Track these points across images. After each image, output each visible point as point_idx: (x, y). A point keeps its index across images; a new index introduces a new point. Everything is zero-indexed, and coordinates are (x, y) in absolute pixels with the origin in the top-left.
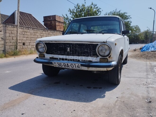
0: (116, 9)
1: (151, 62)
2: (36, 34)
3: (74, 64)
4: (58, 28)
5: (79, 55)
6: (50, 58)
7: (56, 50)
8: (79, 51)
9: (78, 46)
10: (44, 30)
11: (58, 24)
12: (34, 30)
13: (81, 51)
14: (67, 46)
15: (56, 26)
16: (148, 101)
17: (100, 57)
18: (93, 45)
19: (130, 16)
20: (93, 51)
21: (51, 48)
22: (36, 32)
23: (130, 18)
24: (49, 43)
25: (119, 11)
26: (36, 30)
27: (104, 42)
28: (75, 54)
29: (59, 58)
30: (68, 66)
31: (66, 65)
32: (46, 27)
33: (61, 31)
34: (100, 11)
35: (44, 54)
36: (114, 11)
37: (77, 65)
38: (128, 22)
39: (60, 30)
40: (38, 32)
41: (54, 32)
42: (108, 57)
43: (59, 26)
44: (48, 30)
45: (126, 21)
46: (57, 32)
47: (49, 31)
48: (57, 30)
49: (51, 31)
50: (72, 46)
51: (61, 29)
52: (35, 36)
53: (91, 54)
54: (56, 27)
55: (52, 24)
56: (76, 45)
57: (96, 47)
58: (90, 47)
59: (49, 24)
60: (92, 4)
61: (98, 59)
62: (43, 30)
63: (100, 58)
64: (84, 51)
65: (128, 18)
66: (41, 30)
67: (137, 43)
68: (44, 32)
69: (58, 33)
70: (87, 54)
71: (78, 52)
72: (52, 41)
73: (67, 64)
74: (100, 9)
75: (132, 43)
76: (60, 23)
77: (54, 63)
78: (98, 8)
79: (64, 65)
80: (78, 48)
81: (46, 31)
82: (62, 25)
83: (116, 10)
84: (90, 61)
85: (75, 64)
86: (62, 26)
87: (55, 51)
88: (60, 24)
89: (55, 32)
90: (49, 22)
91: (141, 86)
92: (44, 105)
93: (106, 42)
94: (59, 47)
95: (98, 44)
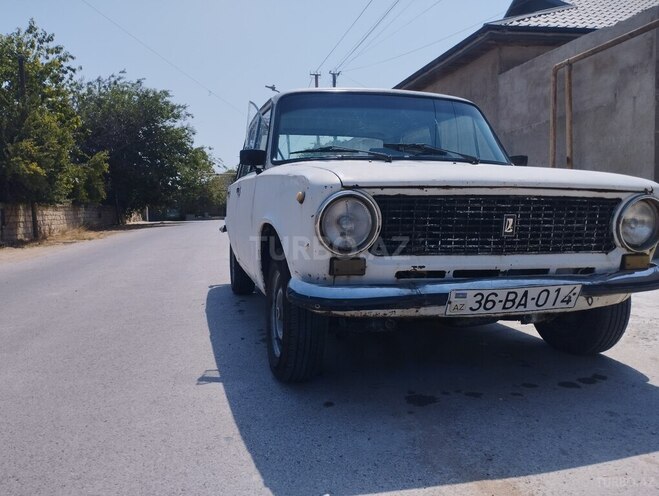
0: (123, 72)
3: (553, 289)
5: (545, 250)
7: (437, 229)
8: (549, 229)
9: (547, 209)
13: (556, 228)
14: (499, 209)
17: (620, 251)
18: (604, 204)
19: (185, 108)
20: (601, 228)
21: (410, 222)
23: (188, 115)
24: (399, 196)
25: (135, 82)
27: (645, 192)
28: (531, 243)
29: (451, 273)
30: (523, 301)
31: (514, 300)
34: (73, 67)
35: (361, 256)
36: (113, 80)
38: (183, 130)
42: (647, 250)
45: (172, 124)
50: (523, 209)
53: (592, 242)
56: (542, 203)
57: (614, 209)
58: (591, 209)
60: (31, 29)
61: (615, 258)
63: (624, 256)
64: (568, 229)
65: (177, 117)
67: (203, 216)
70: (576, 242)
71: (544, 235)
72: (421, 187)
73: (525, 294)
74: (70, 59)
75: (189, 216)
78: (61, 54)
79: (507, 301)
80: (545, 216)
83: (121, 75)
85: (559, 290)
87: (431, 235)
93: (652, 192)
94: (459, 215)
95: (619, 200)
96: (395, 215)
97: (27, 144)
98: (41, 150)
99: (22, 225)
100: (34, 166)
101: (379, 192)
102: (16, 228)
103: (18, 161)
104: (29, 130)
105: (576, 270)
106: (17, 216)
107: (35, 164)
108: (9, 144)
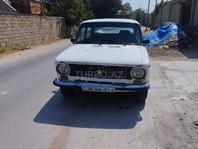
1: (158, 62)
2: (4, 21)
3: (107, 88)
4: (33, 11)
6: (75, 80)
10: (15, 15)
11: (33, 5)
12: (2, 16)
14: (97, 68)
15: (30, 7)
16: (180, 119)
17: (134, 79)
18: (127, 68)
20: (127, 74)
22: (4, 18)
24: (75, 64)
26: (4, 16)
27: (140, 66)
29: (87, 81)
30: (100, 90)
31: (98, 89)
32: (15, 10)
33: (38, 15)
35: (67, 76)
37: (110, 89)
39: (36, 13)
40: (7, 18)
41: (29, 17)
42: (142, 80)
43: (34, 8)
44: (20, 15)
46: (33, 17)
47: (22, 16)
48: (32, 13)
49: (25, 16)
50: (103, 69)
51: (37, 11)
52: (4, 26)
53: (125, 77)
54: (30, 10)
55: (24, 4)
56: (109, 67)
57: (131, 70)
58: (123, 69)
59: (19, 4)
61: (132, 81)
62: (13, 16)
63: (134, 81)
66: (11, 16)
68: (15, 19)
69: (35, 17)
72: (78, 63)
73: (100, 89)
76: (35, 3)
77: (84, 87)
79: (96, 90)
80: (110, 70)
81: (18, 16)
82: (38, 5)
84: (124, 84)
85: (109, 89)
86: (38, 7)
88: (36, 5)
89: (31, 17)
90: (20, 2)
91: (165, 99)
92: (93, 138)
93: (142, 66)
94: (88, 69)
95: (133, 67)
96: (74, 68)
97: (72, 10)
98: (75, 11)
99: (72, 31)
100: (73, 16)
101: (69, 63)
102: (71, 32)
103: (69, 15)
104: (72, 5)
105: (121, 83)
106: (71, 29)
107: (73, 15)
108: (67, 10)
